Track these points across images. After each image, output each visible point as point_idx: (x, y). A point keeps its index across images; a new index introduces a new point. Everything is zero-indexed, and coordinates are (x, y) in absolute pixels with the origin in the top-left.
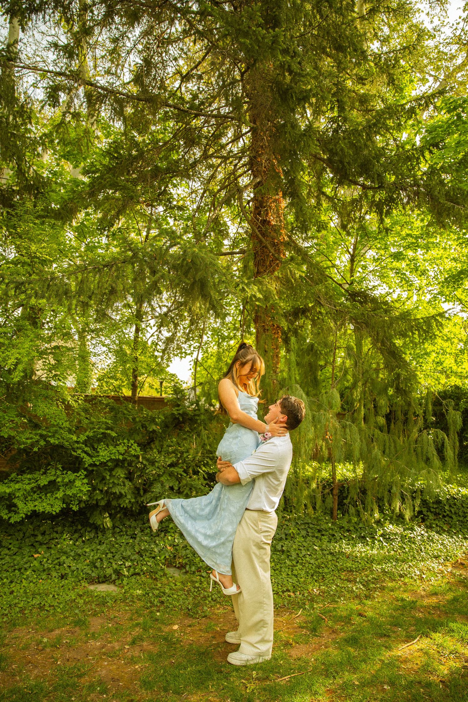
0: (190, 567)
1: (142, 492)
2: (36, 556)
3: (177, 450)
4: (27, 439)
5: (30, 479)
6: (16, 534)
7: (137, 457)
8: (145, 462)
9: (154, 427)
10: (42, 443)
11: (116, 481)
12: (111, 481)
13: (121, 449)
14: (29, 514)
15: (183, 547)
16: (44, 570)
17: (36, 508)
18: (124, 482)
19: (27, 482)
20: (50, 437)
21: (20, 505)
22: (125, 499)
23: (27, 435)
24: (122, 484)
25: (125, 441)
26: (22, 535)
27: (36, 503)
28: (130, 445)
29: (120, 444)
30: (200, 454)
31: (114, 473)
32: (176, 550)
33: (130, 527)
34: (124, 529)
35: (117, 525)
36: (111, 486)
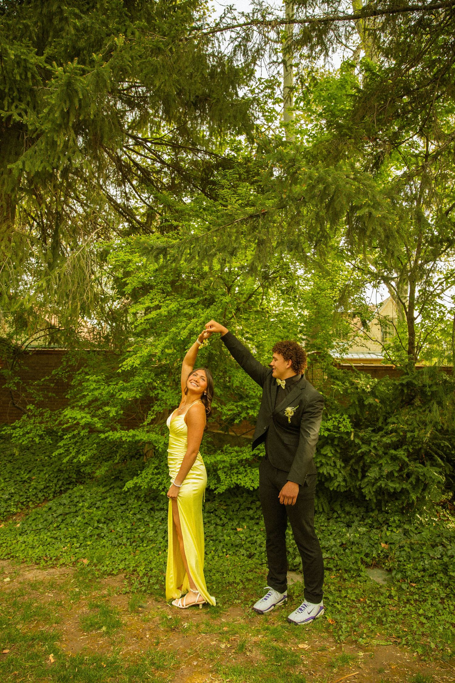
0: (396, 574)
1: (360, 475)
2: (239, 529)
3: (399, 428)
4: (229, 410)
5: (237, 452)
6: (233, 505)
7: (348, 434)
8: (357, 441)
9: (371, 400)
10: (243, 415)
11: (323, 461)
12: (318, 460)
13: (329, 424)
14: (232, 487)
15: (401, 547)
16: (237, 546)
17: (238, 482)
18: (334, 462)
19: (234, 454)
20: (251, 408)
21: (222, 477)
22: (335, 481)
23: (230, 406)
24: (333, 464)
25: (337, 416)
26: (238, 506)
27: (240, 477)
28: (341, 420)
29: (331, 419)
30: (428, 435)
31: (323, 452)
32: (391, 549)
33: (348, 513)
34: (343, 515)
35: (336, 509)
36: (318, 465)
